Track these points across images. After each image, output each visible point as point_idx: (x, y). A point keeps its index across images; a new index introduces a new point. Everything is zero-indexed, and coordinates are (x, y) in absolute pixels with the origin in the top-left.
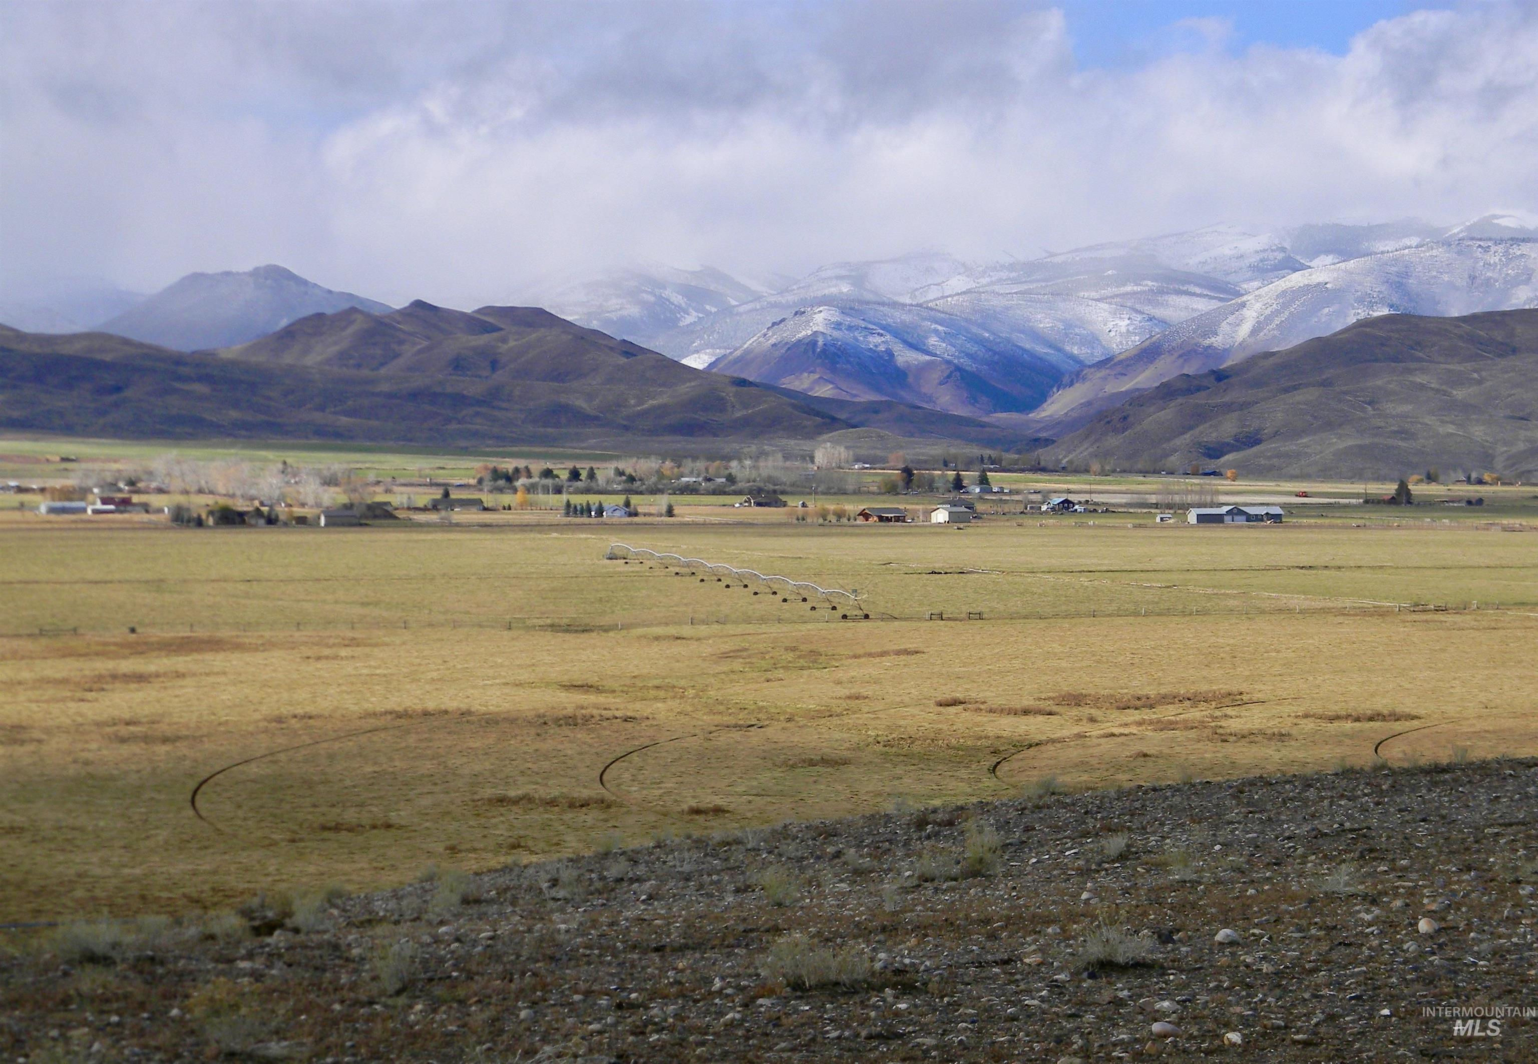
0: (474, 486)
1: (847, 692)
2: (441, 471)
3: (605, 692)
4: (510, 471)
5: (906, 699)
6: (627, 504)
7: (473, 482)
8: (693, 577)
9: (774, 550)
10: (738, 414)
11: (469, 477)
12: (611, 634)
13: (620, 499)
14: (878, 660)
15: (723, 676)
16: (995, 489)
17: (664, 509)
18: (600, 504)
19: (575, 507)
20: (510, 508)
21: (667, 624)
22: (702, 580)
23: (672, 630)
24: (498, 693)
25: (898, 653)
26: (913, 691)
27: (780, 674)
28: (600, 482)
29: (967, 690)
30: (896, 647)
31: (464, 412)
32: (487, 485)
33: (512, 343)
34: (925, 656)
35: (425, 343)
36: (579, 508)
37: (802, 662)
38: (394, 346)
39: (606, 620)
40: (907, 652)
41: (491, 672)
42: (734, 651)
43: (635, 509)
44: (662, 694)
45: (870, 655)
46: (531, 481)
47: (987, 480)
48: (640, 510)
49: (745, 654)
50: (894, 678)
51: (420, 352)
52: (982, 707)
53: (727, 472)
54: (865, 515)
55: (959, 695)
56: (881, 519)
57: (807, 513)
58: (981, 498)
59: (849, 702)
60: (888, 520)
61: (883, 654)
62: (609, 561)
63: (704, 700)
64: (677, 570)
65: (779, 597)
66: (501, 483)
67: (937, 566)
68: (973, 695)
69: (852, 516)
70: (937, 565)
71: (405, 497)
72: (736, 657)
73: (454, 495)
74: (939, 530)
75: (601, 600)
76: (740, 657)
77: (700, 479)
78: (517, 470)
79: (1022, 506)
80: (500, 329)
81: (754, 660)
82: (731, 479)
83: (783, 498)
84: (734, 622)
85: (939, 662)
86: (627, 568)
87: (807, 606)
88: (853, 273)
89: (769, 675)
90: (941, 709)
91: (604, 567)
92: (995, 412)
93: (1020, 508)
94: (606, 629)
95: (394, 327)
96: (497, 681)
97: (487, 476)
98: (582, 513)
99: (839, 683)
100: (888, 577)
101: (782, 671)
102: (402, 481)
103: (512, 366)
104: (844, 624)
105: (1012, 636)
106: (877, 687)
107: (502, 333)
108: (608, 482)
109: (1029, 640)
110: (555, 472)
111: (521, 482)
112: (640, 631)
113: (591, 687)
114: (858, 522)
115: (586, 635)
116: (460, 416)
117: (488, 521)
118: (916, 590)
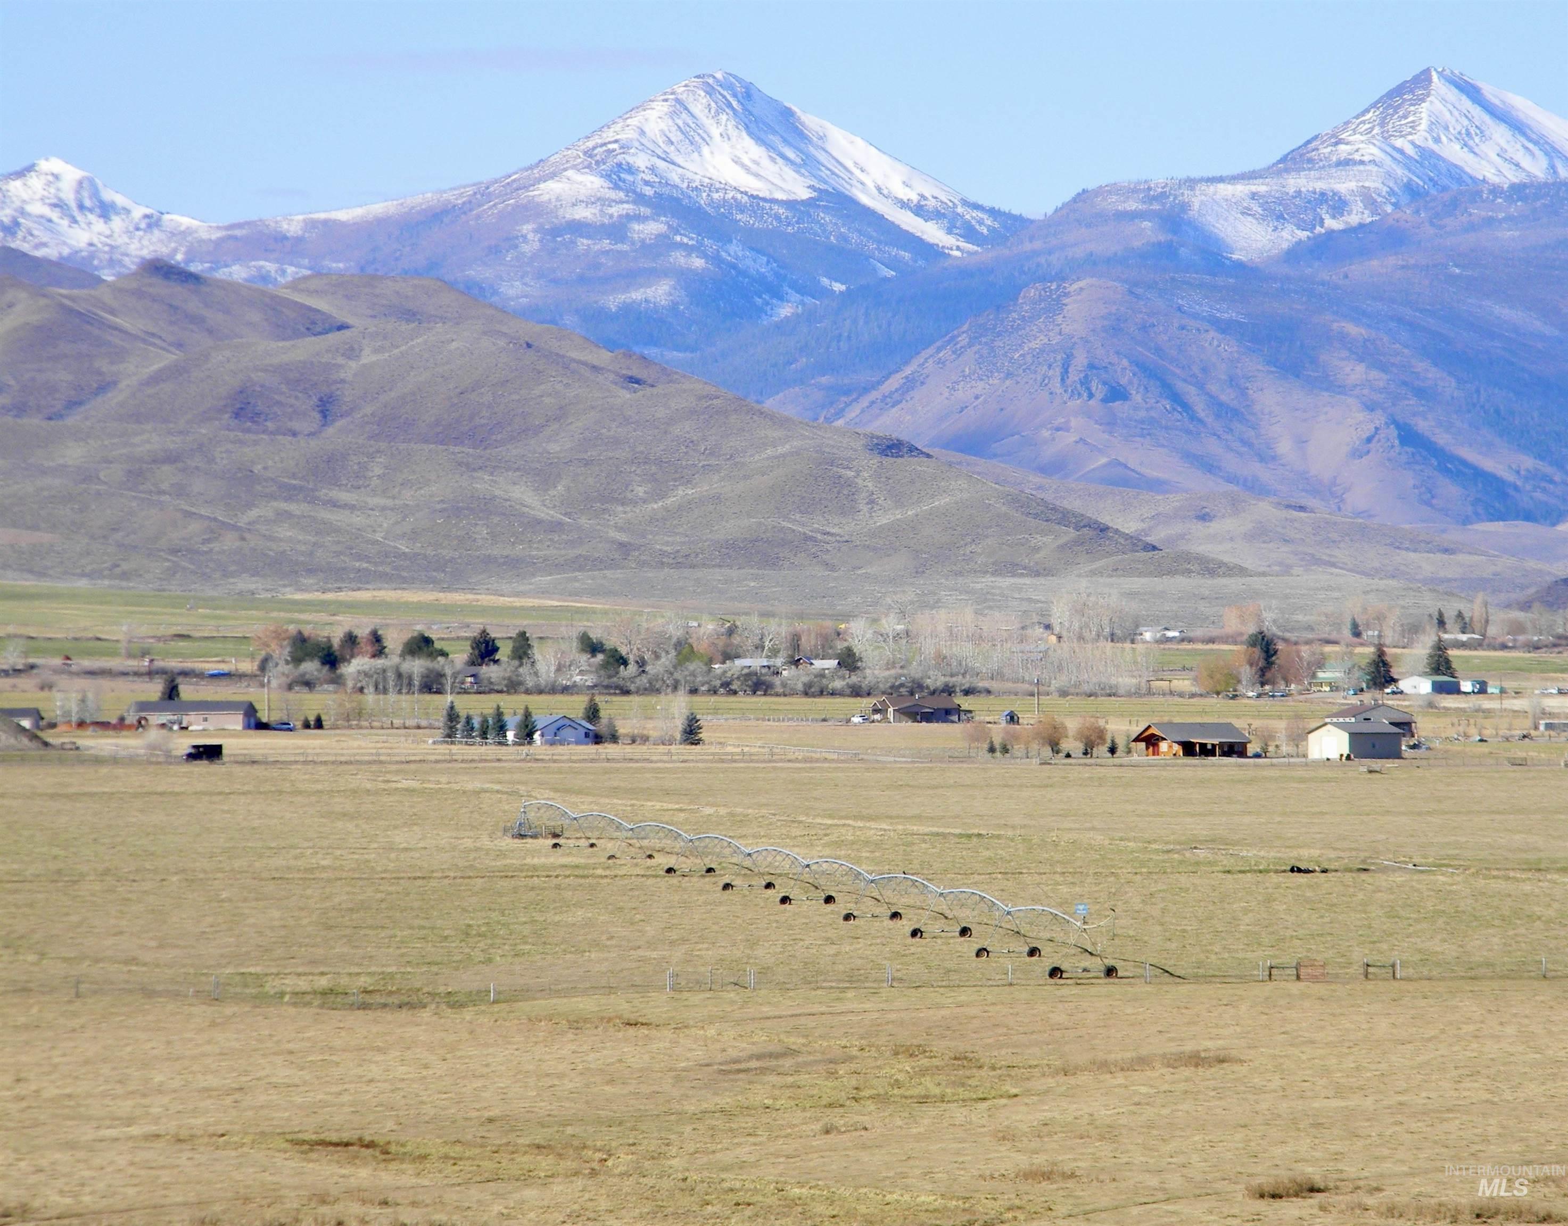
0: (253, 676)
1: (1023, 1161)
2: (182, 643)
3: (401, 1158)
4: (336, 643)
5: (1175, 1181)
6: (593, 714)
7: (247, 666)
8: (709, 879)
9: (919, 818)
10: (883, 520)
11: (237, 655)
12: (468, 1014)
13: (575, 706)
14: (1120, 1079)
15: (719, 1121)
16: (1466, 686)
17: (679, 724)
18: (527, 715)
19: (469, 719)
20: (319, 724)
21: (610, 990)
22: (727, 886)
23: (621, 1004)
24: (122, 1161)
25: (1176, 1061)
26: (1195, 1158)
27: (869, 1114)
28: (541, 667)
29: (1338, 1156)
30: (1172, 1048)
31: (253, 513)
32: (281, 671)
33: (367, 357)
34: (1242, 1070)
35: (170, 358)
36: (476, 723)
37: (929, 1085)
38: (103, 364)
39: (465, 981)
40: (1196, 1060)
41: (125, 1107)
42: (759, 1057)
43: (611, 726)
44: (545, 1163)
45: (1104, 1066)
46: (380, 662)
47: (1448, 662)
48: (623, 729)
49: (788, 1063)
50: (1151, 1126)
51: (155, 379)
52: (1370, 1201)
53: (840, 645)
54: (1150, 740)
55: (1314, 1173)
56: (1189, 749)
57: (1016, 737)
58: (1431, 705)
59: (1024, 1187)
60: (1206, 751)
61: (1143, 1062)
62: (518, 843)
63: (649, 1181)
64: (671, 861)
65: (906, 926)
66: (311, 667)
67: (1306, 855)
68: (1351, 1171)
69: (1121, 743)
70: (1305, 853)
71: (74, 697)
72: (763, 1071)
73: (187, 691)
74: (1323, 773)
75: (466, 933)
76: (772, 1070)
77: (779, 662)
78: (351, 640)
79: (1528, 723)
80: (342, 327)
81: (803, 1078)
82: (849, 661)
83: (965, 703)
84: (783, 988)
85: (1276, 1082)
86: (557, 858)
87: (969, 946)
88: (1156, 206)
89: (836, 1118)
90: (1262, 1206)
91: (501, 854)
92: (1480, 519)
93: (1523, 725)
94: (455, 1002)
95: (102, 324)
96: (134, 1130)
97: (281, 652)
98: (484, 734)
99: (1006, 1136)
100: (1183, 879)
101: (871, 1106)
102: (87, 663)
103: (368, 410)
104: (1052, 988)
105: (1469, 1020)
106: (1105, 1150)
107: (346, 333)
108: (559, 669)
109: (1510, 1030)
110: (438, 645)
111: (353, 667)
112: (542, 1005)
113: (370, 1145)
114: (1135, 758)
115: (404, 1015)
116: (243, 520)
117: (258, 754)
118: (1246, 911)
